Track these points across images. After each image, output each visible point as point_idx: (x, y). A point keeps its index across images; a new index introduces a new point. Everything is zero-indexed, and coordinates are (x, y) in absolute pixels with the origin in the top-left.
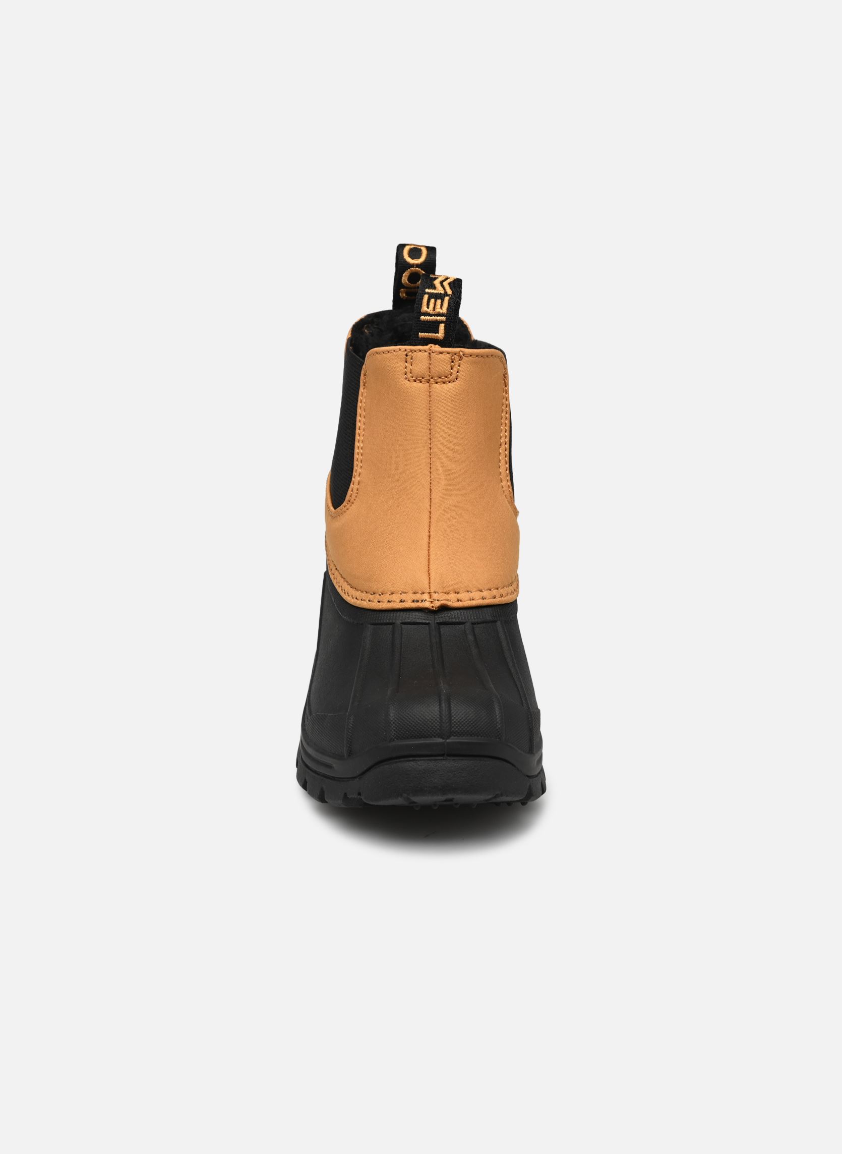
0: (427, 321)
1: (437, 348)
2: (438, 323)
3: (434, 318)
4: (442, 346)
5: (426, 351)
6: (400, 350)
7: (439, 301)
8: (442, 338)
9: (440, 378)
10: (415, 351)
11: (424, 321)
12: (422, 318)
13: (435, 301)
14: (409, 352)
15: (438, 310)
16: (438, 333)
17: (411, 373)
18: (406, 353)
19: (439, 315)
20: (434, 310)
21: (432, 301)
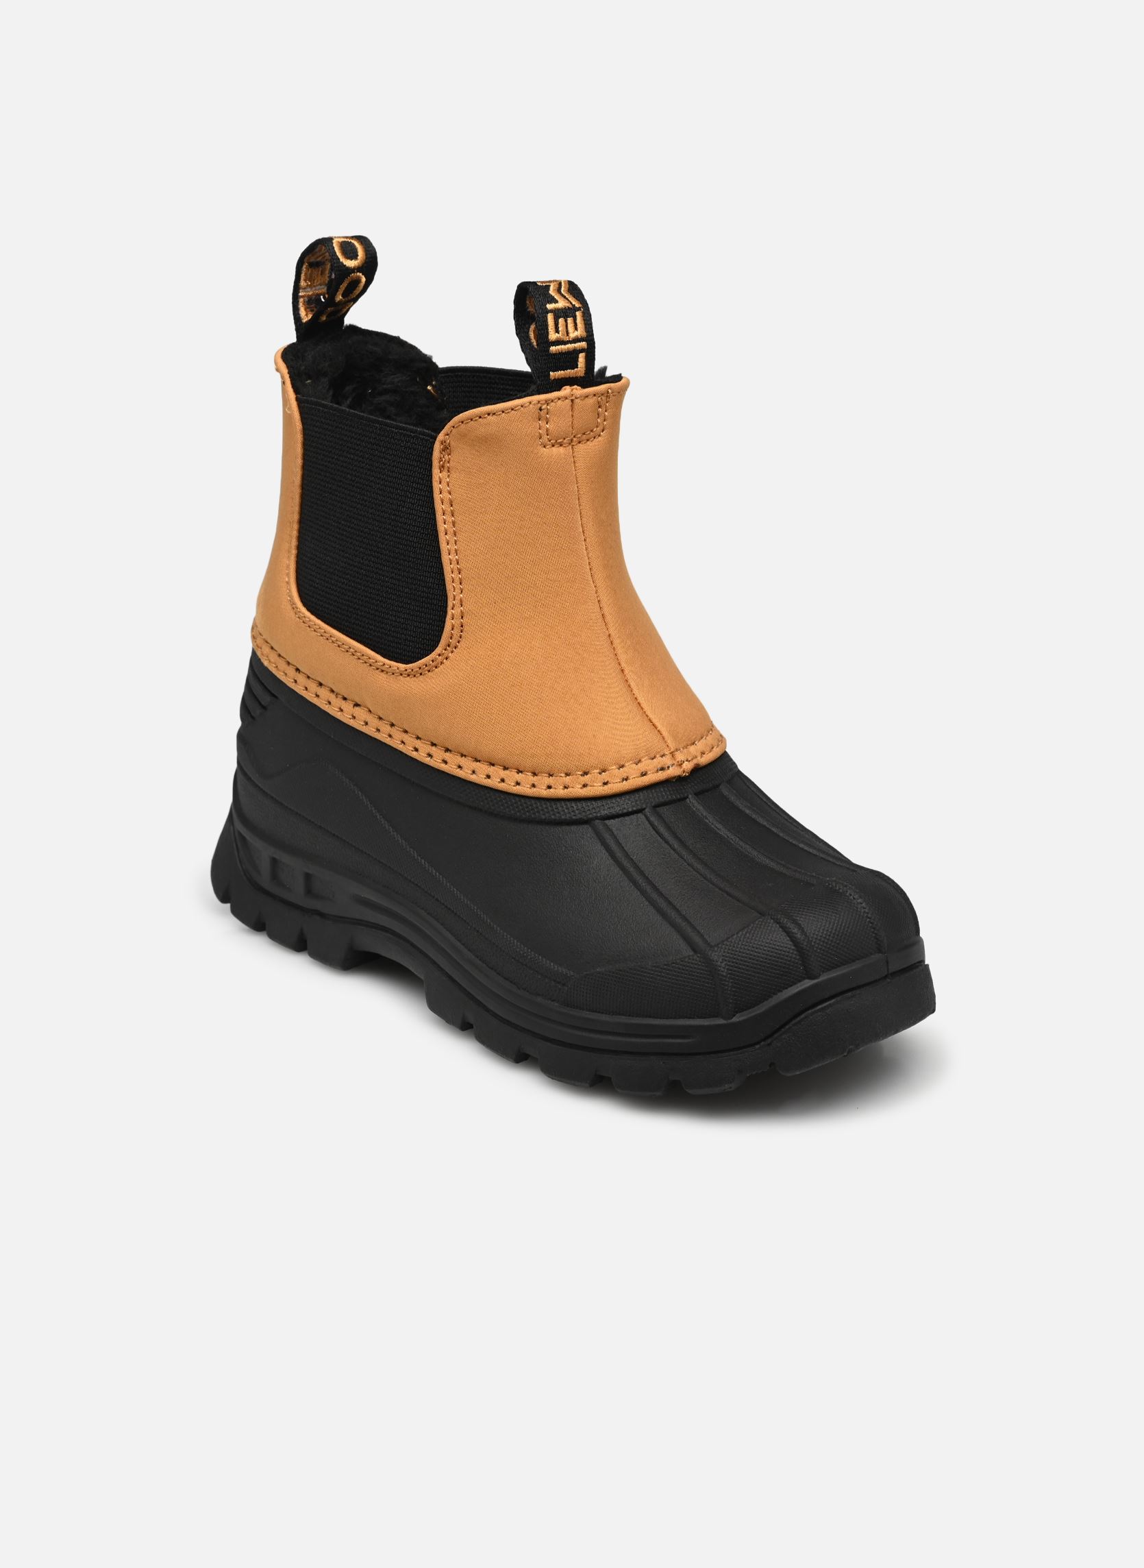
0: (561, 354)
1: (578, 391)
2: (575, 353)
3: (570, 346)
4: (584, 387)
5: (566, 398)
6: (530, 403)
7: (570, 320)
8: (582, 375)
9: (584, 434)
10: (552, 401)
11: (555, 354)
12: (553, 349)
13: (566, 321)
14: (544, 404)
15: (573, 335)
16: (577, 368)
17: (547, 435)
18: (539, 405)
19: (576, 340)
20: (568, 335)
21: (561, 321)
